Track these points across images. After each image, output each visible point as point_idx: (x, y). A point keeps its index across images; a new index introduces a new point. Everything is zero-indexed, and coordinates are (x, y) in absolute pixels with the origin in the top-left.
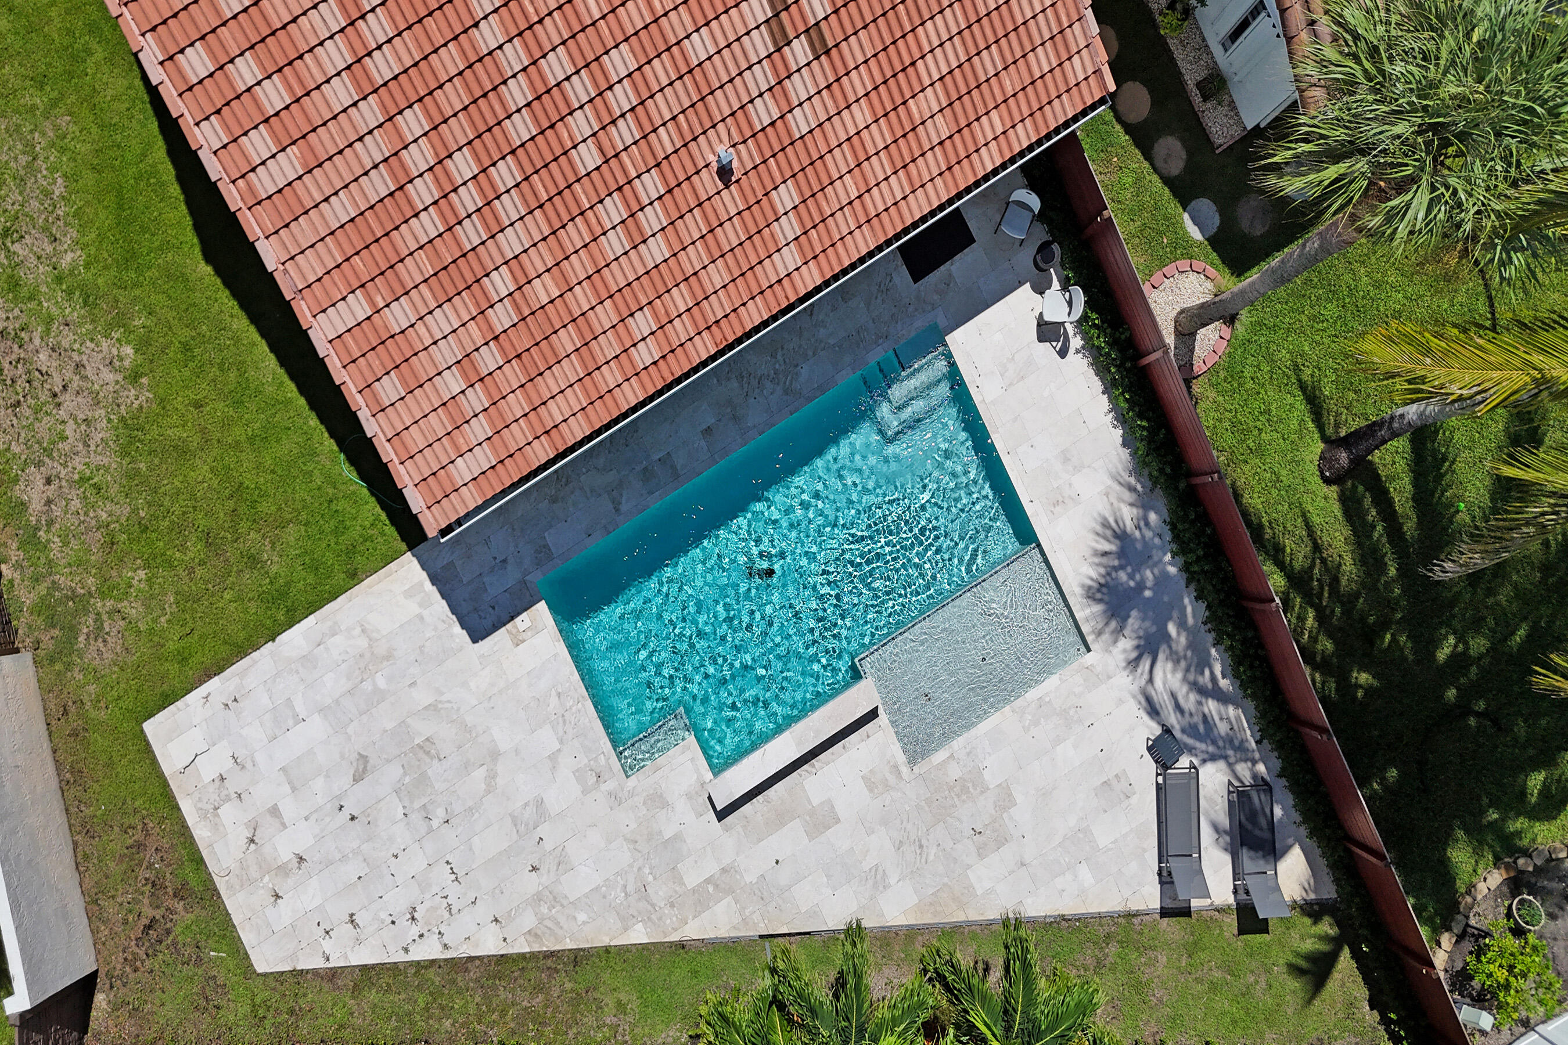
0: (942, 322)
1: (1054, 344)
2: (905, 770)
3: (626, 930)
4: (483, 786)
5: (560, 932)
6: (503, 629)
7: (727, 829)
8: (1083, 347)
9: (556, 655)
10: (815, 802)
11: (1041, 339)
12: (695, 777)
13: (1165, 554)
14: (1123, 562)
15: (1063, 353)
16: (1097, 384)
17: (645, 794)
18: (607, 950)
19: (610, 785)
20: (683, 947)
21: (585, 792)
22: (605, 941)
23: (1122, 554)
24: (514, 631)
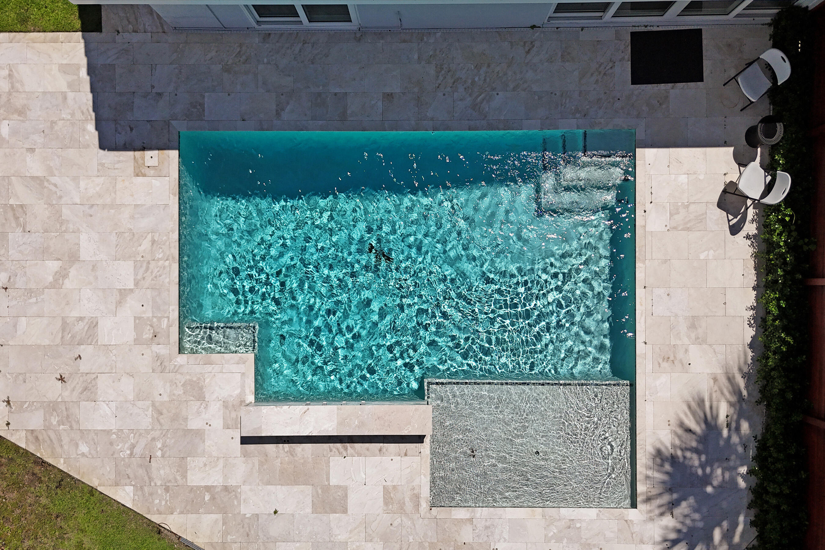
0: (641, 135)
1: (731, 217)
2: (424, 505)
3: (117, 484)
4: (51, 279)
5: (59, 450)
6: (131, 153)
7: (245, 455)
8: (755, 236)
9: (166, 205)
10: (334, 481)
11: (720, 205)
12: (238, 391)
13: (742, 465)
14: (701, 447)
15: (735, 230)
16: (752, 278)
17: (188, 377)
18: (92, 491)
19: (161, 350)
20: (159, 532)
21: (137, 341)
22: (94, 482)
23: (703, 439)
24: (140, 161)
